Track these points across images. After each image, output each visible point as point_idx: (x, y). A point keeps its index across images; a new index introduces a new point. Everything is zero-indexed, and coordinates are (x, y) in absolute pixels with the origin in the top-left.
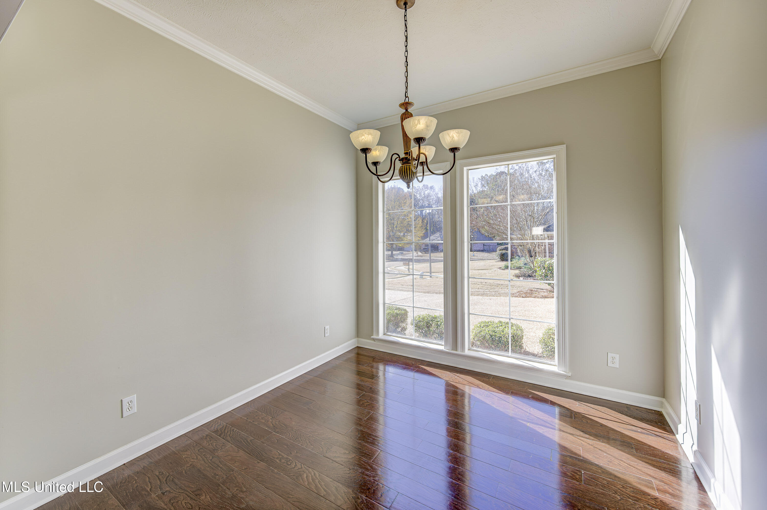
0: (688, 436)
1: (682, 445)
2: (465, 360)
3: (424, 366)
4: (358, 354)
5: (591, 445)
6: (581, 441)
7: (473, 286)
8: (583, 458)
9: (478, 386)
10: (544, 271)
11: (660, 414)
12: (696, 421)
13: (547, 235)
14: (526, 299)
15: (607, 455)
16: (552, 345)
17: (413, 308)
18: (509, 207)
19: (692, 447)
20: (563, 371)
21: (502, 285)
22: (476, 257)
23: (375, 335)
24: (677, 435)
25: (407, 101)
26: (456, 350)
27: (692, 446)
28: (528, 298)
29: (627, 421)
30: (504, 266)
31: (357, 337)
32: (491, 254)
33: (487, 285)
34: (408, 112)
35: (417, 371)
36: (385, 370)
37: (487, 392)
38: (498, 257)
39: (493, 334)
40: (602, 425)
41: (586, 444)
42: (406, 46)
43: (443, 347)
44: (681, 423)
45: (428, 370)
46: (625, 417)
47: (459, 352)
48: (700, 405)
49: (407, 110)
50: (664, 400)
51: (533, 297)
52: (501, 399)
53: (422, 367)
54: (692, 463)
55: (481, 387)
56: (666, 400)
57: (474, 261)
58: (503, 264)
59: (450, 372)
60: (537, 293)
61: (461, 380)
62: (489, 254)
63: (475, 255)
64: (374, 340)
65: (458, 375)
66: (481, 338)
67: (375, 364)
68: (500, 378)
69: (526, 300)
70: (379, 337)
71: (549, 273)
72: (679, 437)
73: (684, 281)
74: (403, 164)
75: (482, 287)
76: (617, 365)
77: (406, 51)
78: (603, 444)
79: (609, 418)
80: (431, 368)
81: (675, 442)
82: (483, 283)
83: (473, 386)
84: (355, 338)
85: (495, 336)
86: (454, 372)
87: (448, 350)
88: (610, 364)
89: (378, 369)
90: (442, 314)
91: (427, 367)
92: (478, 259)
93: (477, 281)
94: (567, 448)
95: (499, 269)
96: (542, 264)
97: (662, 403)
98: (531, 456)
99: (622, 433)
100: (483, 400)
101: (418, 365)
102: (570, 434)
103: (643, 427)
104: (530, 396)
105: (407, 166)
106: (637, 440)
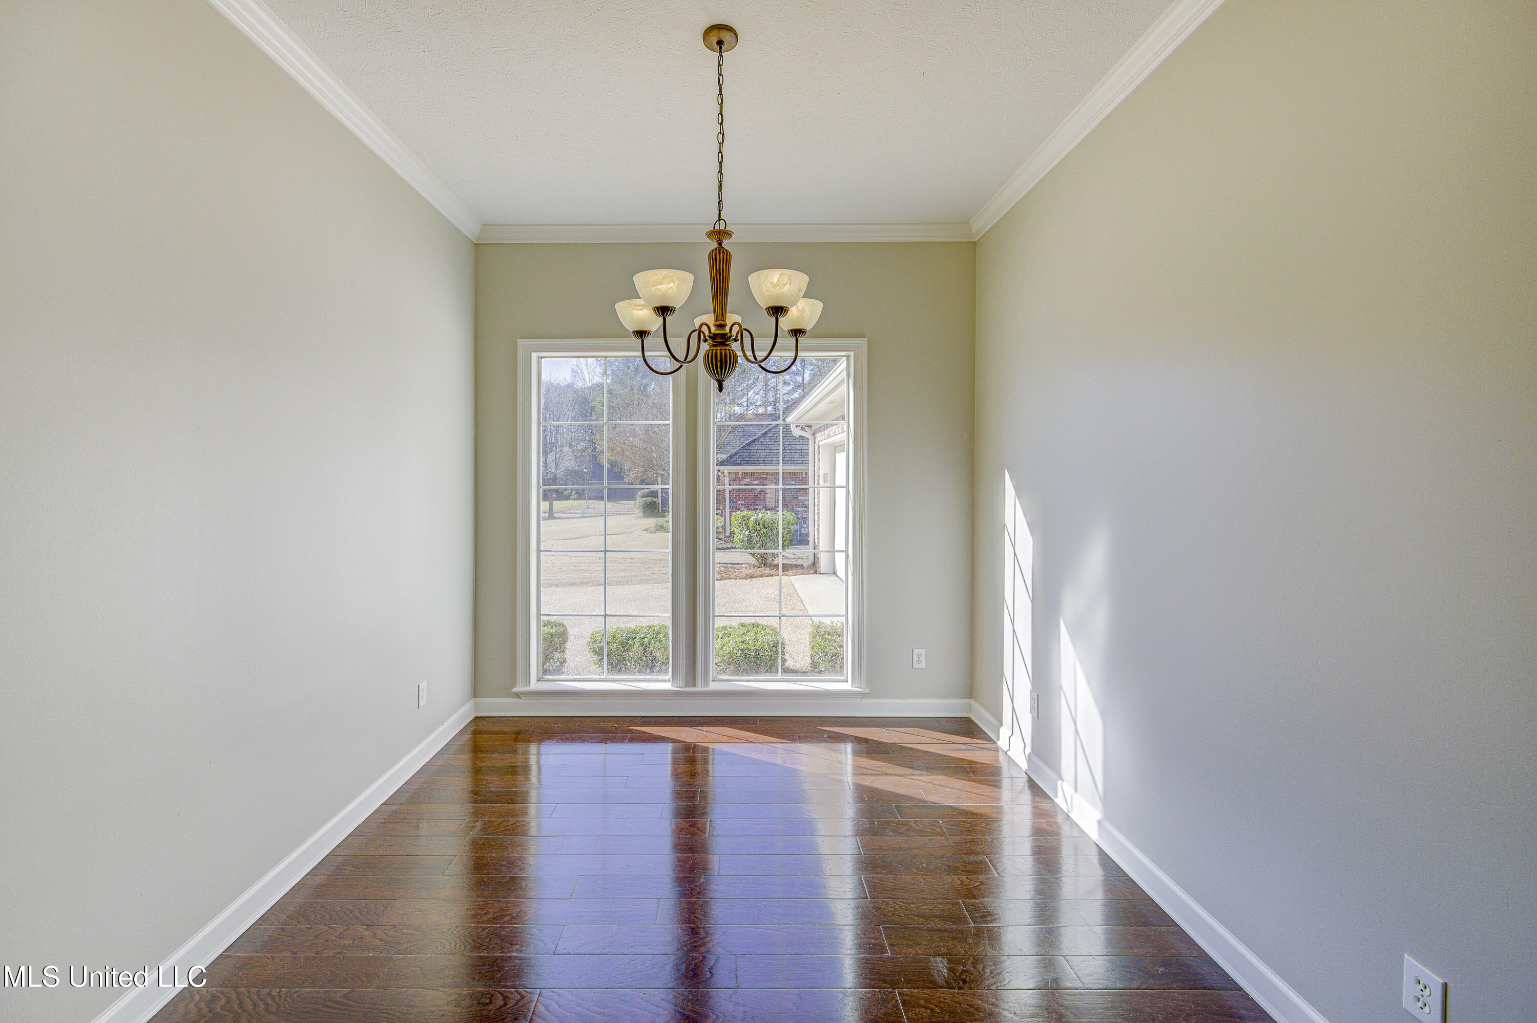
0: (1016, 741)
1: (1008, 753)
2: (710, 699)
3: (638, 726)
4: (476, 733)
5: (929, 783)
6: (916, 781)
7: (611, 567)
8: (930, 802)
9: (748, 741)
10: (747, 533)
11: (968, 721)
12: (1030, 716)
13: (728, 470)
14: (723, 582)
15: (952, 790)
16: (831, 651)
17: (605, 618)
18: (781, 428)
19: (1024, 751)
20: (858, 688)
21: (661, 560)
22: (591, 511)
23: (520, 684)
24: (998, 742)
25: (722, 227)
26: (694, 686)
27: (1024, 749)
28: (726, 581)
29: (946, 739)
30: (653, 526)
31: (474, 697)
32: (619, 503)
33: (637, 563)
34: (723, 248)
35: (632, 740)
36: (539, 754)
37: (765, 746)
38: (639, 510)
39: (745, 646)
40: (925, 752)
41: (923, 783)
42: (721, 124)
43: (670, 684)
44: (1003, 724)
45: (650, 732)
46: (941, 734)
47: (700, 688)
48: (1038, 695)
49: (720, 244)
50: (972, 701)
51: (732, 579)
52: (790, 751)
53: (636, 730)
54: (1026, 770)
55: (752, 740)
56: (975, 700)
57: (593, 518)
58: (652, 522)
59: (690, 727)
60: (736, 571)
61: (715, 736)
62: (616, 505)
63: (590, 507)
64: (517, 695)
65: (705, 728)
66: (726, 657)
67: (520, 746)
68: (771, 719)
69: (725, 584)
70: (530, 688)
71: (755, 537)
72: (1002, 743)
73: (1013, 541)
74: (715, 346)
75: (629, 567)
76: (923, 665)
77: (720, 133)
78: (940, 777)
79: (928, 740)
80: (654, 728)
81: (997, 750)
82: (629, 560)
83: (736, 741)
84: (469, 701)
85: (747, 649)
86: (697, 726)
87: (680, 687)
88: (916, 665)
89: (526, 753)
90: (669, 623)
91: (646, 726)
92: (596, 513)
93: (616, 556)
94: (907, 796)
95: (645, 532)
96: (744, 520)
97: (970, 706)
98: (876, 823)
99: (950, 756)
100: (766, 760)
101: (626, 727)
102: (899, 775)
103: (964, 742)
104: (825, 736)
105: (721, 349)
106: (967, 760)
